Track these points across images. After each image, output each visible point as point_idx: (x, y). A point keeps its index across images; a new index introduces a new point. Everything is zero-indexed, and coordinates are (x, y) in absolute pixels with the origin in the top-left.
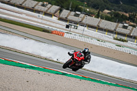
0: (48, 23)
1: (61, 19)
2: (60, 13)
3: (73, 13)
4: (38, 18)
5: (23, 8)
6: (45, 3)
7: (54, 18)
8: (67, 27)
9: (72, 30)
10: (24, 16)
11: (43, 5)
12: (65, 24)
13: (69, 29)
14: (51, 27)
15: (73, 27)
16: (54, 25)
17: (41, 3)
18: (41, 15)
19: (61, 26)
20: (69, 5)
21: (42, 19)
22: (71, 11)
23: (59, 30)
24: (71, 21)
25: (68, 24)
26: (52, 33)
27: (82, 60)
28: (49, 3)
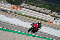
0: (46, 17)
1: (52, 16)
2: (51, 13)
3: (57, 13)
4: (42, 15)
5: (35, 11)
6: (45, 9)
7: (49, 16)
8: (55, 19)
9: (57, 20)
10: (35, 14)
11: (44, 10)
12: (54, 18)
13: (55, 20)
14: (47, 19)
15: (57, 19)
16: (49, 18)
17: (43, 9)
18: (43, 14)
19: (52, 19)
20: (55, 10)
21: (43, 16)
22: (56, 12)
23: (51, 20)
24: (56, 17)
25: (55, 18)
26: (48, 22)
27: (37, 27)
28: (47, 9)
